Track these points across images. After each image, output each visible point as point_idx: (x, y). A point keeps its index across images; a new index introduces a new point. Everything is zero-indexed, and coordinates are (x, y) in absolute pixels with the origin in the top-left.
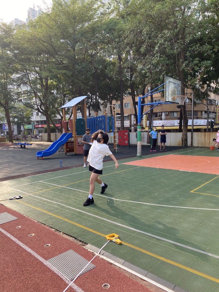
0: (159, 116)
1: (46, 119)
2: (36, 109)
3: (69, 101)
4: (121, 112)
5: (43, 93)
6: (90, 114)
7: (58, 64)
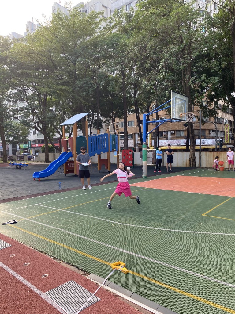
0: (165, 135)
1: (43, 138)
2: (33, 127)
3: (69, 119)
4: (124, 130)
5: (41, 110)
6: (91, 133)
7: (58, 80)
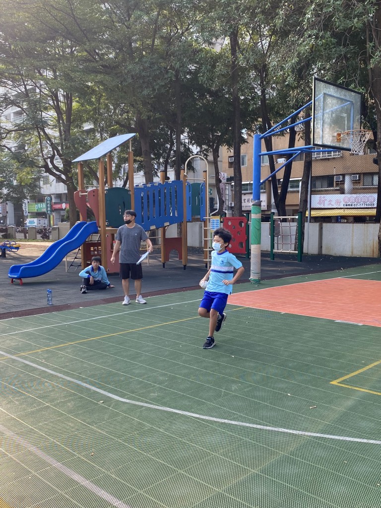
0: (337, 185)
2: (42, 167)
